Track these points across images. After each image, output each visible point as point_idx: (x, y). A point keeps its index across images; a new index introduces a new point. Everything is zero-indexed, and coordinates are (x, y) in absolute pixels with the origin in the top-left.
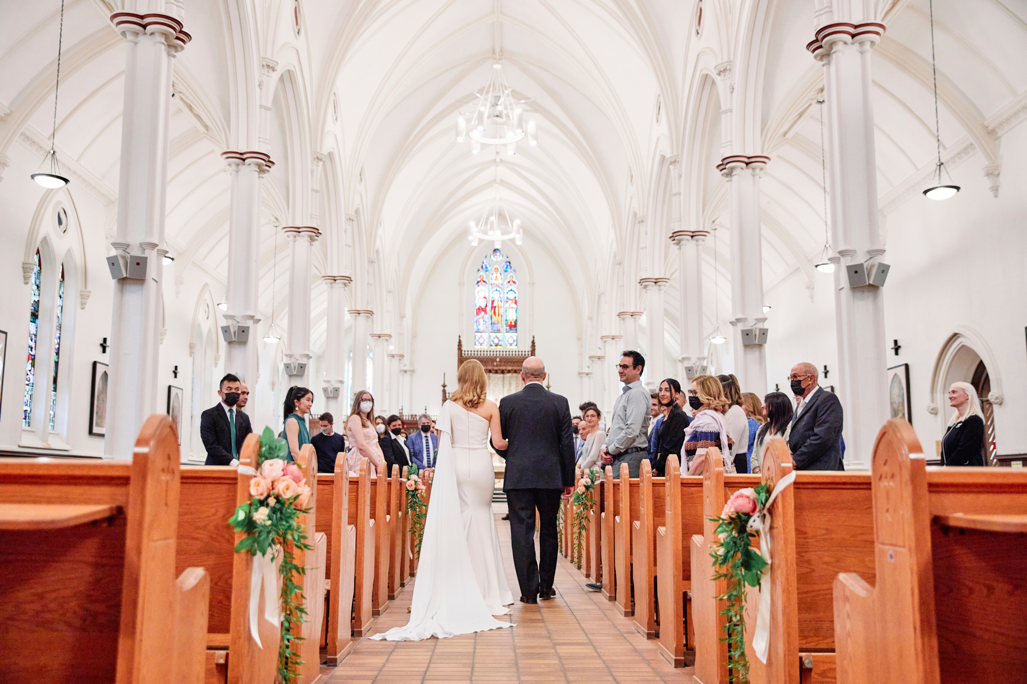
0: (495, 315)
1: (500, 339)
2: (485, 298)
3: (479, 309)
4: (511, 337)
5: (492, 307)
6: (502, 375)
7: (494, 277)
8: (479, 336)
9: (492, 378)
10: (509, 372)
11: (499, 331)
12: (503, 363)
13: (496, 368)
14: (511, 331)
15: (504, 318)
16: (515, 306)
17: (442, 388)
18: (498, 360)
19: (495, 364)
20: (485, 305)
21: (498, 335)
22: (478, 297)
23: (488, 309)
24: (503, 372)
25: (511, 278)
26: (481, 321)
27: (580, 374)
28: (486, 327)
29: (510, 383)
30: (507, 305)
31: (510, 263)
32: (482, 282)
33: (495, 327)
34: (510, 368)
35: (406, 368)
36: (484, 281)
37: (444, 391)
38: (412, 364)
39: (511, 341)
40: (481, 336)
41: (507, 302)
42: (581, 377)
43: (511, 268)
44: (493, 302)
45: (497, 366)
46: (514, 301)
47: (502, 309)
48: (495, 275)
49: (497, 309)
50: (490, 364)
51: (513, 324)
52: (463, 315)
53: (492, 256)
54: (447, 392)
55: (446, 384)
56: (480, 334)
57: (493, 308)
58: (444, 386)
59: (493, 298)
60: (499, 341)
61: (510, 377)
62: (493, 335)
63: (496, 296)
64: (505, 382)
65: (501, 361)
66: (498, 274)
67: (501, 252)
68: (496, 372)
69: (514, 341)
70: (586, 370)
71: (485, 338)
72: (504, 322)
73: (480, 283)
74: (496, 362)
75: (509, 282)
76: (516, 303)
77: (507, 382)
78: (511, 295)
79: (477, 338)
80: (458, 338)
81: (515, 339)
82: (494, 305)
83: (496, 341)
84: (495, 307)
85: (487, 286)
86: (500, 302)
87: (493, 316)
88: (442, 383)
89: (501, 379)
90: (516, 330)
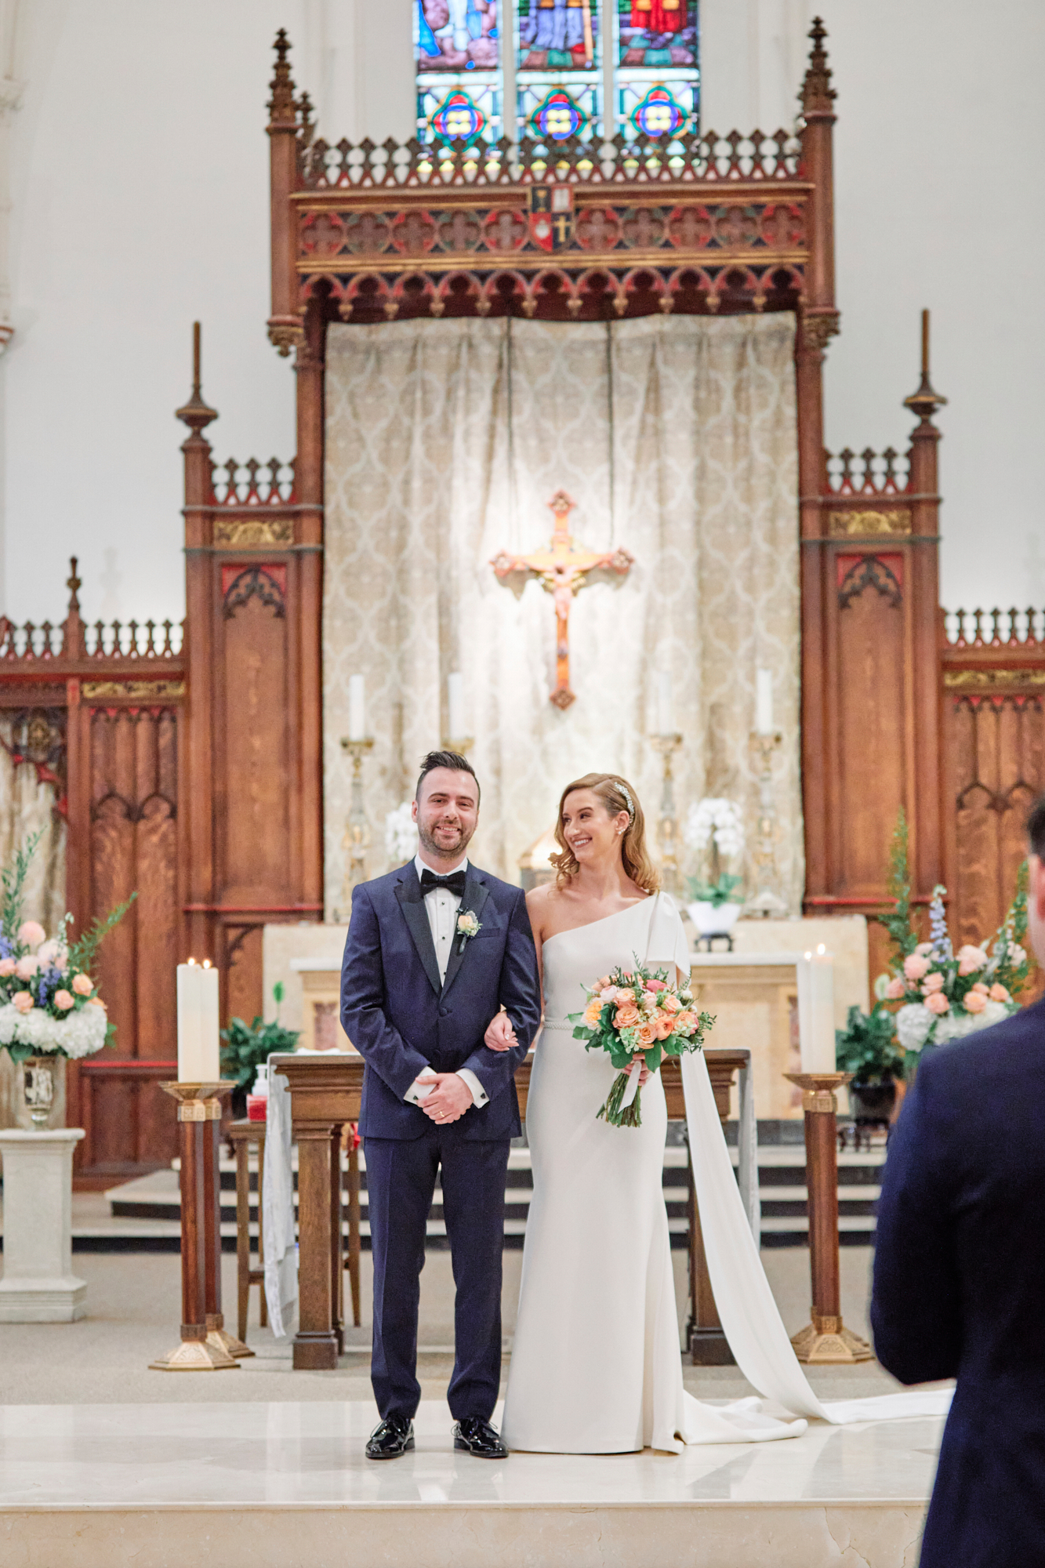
1: (585, 105)
4: (658, 94)
6: (597, 331)
8: (443, 93)
9: (528, 354)
10: (643, 285)
11: (576, 57)
12: (596, 229)
13: (546, 263)
14: (653, 56)
17: (185, 432)
18: (561, 201)
19: (542, 231)
21: (574, 81)
24: (598, 290)
28: (492, 32)
29: (654, 386)
33: (551, 30)
34: (648, 259)
37: (197, 454)
39: (658, 118)
40: (458, 93)
45: (553, 244)
50: (506, 231)
51: (671, 3)
54: (219, 457)
55: (209, 398)
56: (451, 79)
58: (197, 417)
60: (579, 120)
61: (655, 344)
62: (540, 84)
64: (622, 377)
65: (580, 212)
68: (552, 291)
69: (679, 117)
71: (485, 105)
74: (552, 217)
80: (273, 56)
81: (686, 101)
83: (559, 123)
88: (184, 397)
89: (594, 358)
90: (696, 45)
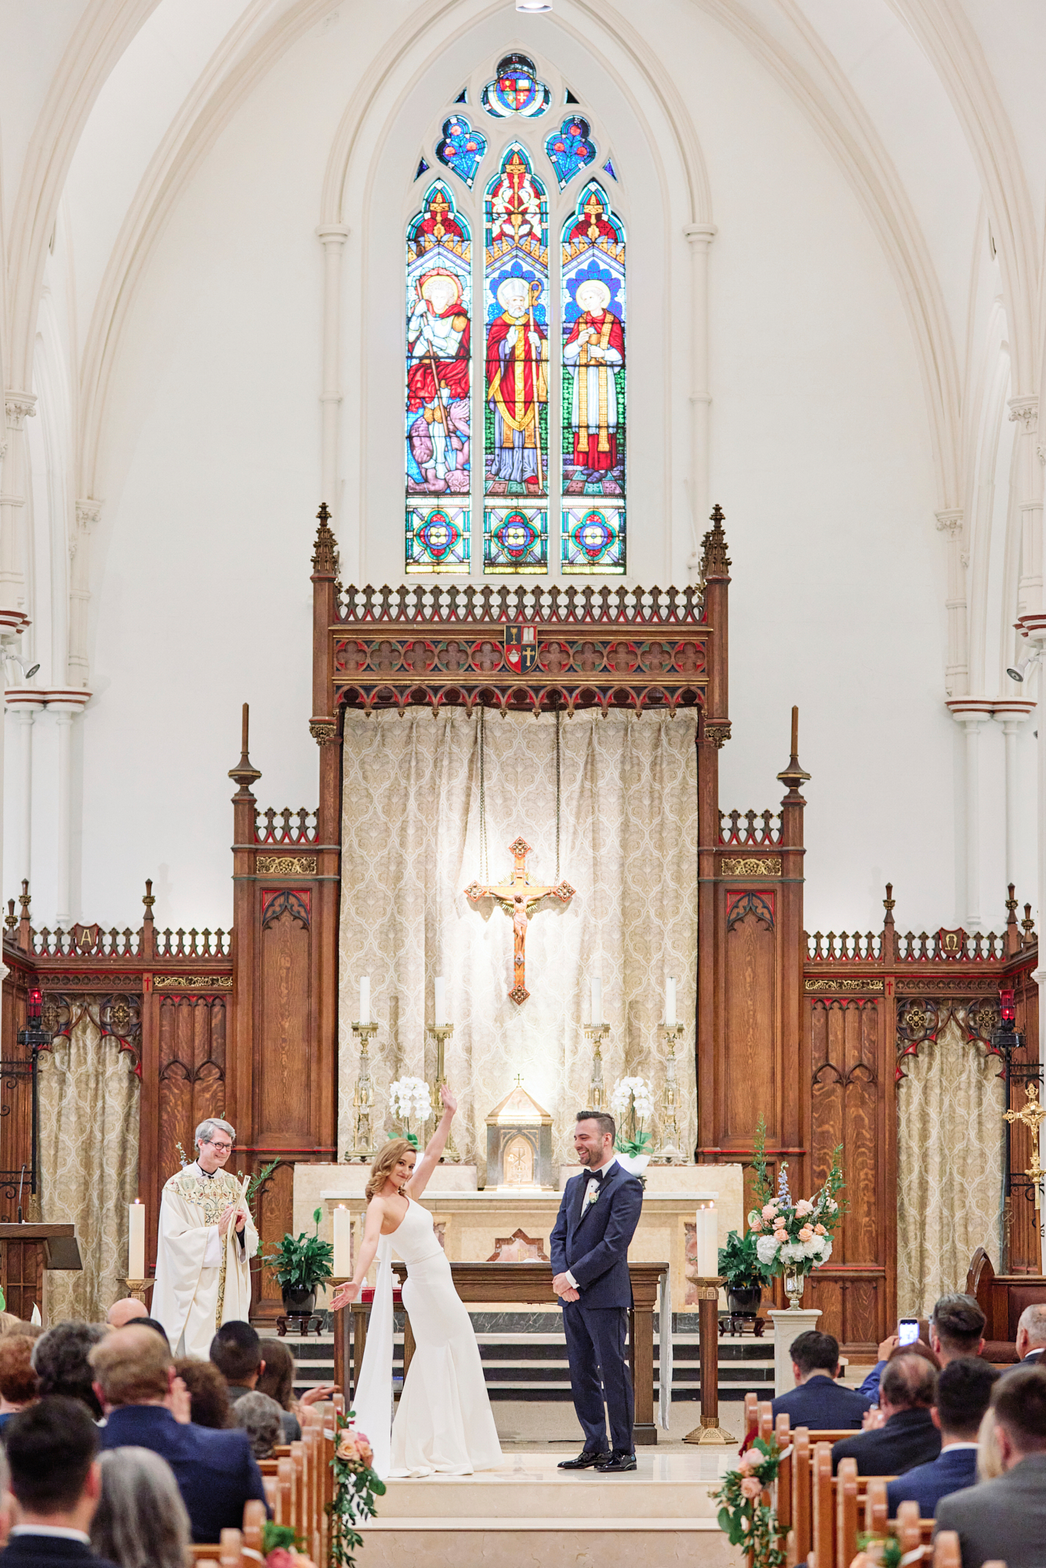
0: (510, 403)
1: (537, 524)
2: (457, 311)
3: (423, 368)
4: (593, 517)
5: (492, 361)
6: (548, 718)
7: (500, 204)
8: (426, 512)
9: (496, 734)
10: (587, 699)
12: (554, 656)
13: (516, 681)
14: (591, 488)
15: (555, 421)
16: (614, 355)
17: (235, 788)
18: (528, 636)
19: (514, 658)
20: (452, 349)
21: (529, 506)
22: (421, 307)
23: (476, 369)
24: (554, 702)
25: (593, 209)
26: (438, 430)
27: (955, 706)
28: (464, 467)
29: (591, 760)
30: (573, 349)
31: (584, 127)
32: (439, 229)
33: (511, 465)
34: (591, 680)
35: (42, 682)
36: (451, 226)
37: (245, 805)
38: (74, 661)
39: (594, 536)
40: (438, 517)
41: (571, 334)
42: (963, 724)
43: (592, 154)
44: (498, 330)
45: (521, 667)
46: (607, 328)
47: (546, 368)
48: (506, 193)
49: (519, 368)
50: (487, 656)
51: (604, 446)
52: (339, 401)
53: (493, 97)
54: (261, 807)
55: (255, 762)
57: (499, 364)
58: (245, 776)
59: (497, 308)
60: (532, 536)
61: (592, 728)
62: (502, 507)
63: (514, 297)
64: (567, 753)
65: (542, 644)
66: (527, 193)
67: (540, 75)
68: (520, 702)
69: (610, 536)
70: (992, 688)
71: (459, 523)
72: (556, 441)
73: (428, 240)
74: (521, 648)
75: (581, 228)
76: (618, 340)
77: (574, 755)
78: (593, 298)
79: (417, 523)
80: (317, 522)
81: (615, 523)
82: (505, 348)
83: (516, 537)
84: (511, 360)
85: (469, 251)
86: (533, 337)
87: (502, 407)
88: (235, 763)
89: (546, 738)
90: (622, 478)
